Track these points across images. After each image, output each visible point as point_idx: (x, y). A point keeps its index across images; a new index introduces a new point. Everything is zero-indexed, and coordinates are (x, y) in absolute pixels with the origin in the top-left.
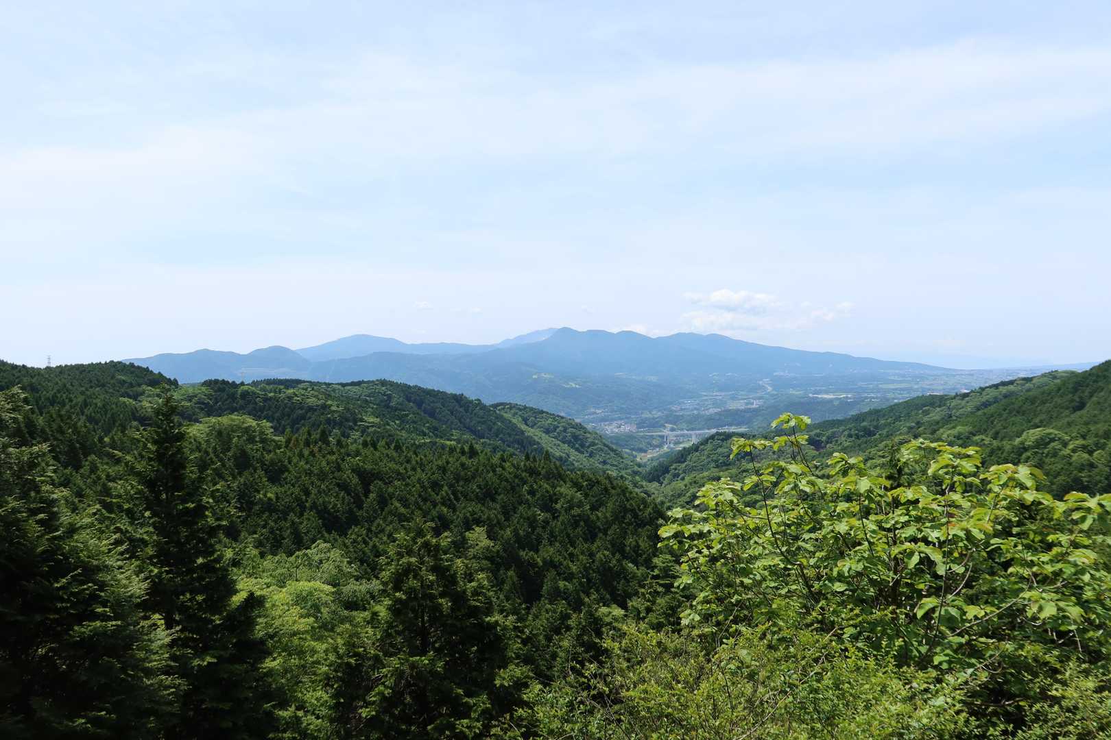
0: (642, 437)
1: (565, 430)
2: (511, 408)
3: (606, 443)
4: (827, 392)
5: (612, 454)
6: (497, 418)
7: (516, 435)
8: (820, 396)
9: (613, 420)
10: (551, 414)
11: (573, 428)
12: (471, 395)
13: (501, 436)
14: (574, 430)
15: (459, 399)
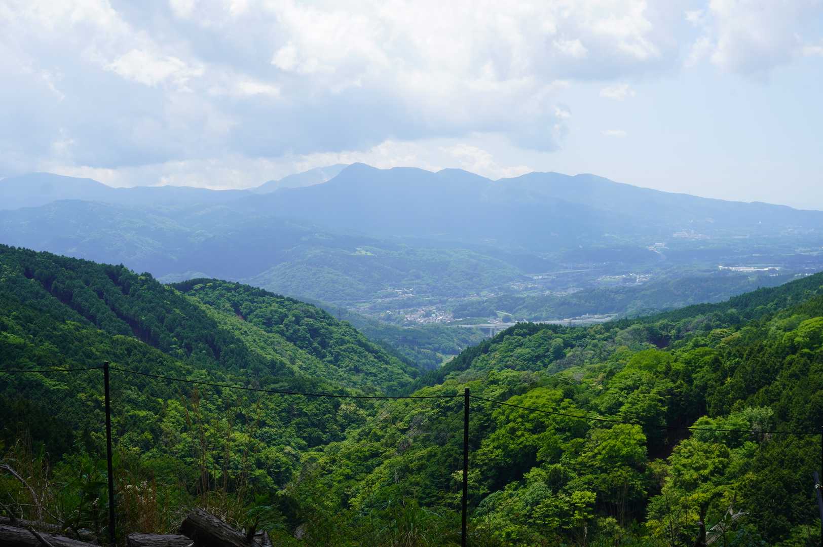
0: (454, 331)
1: (298, 321)
2: (214, 288)
3: (364, 340)
4: (746, 263)
5: (371, 357)
6: (174, 302)
7: (204, 328)
8: (733, 269)
9: (419, 305)
10: (277, 297)
11: (311, 317)
12: (136, 266)
13: (178, 329)
14: (311, 321)
15: (115, 274)
